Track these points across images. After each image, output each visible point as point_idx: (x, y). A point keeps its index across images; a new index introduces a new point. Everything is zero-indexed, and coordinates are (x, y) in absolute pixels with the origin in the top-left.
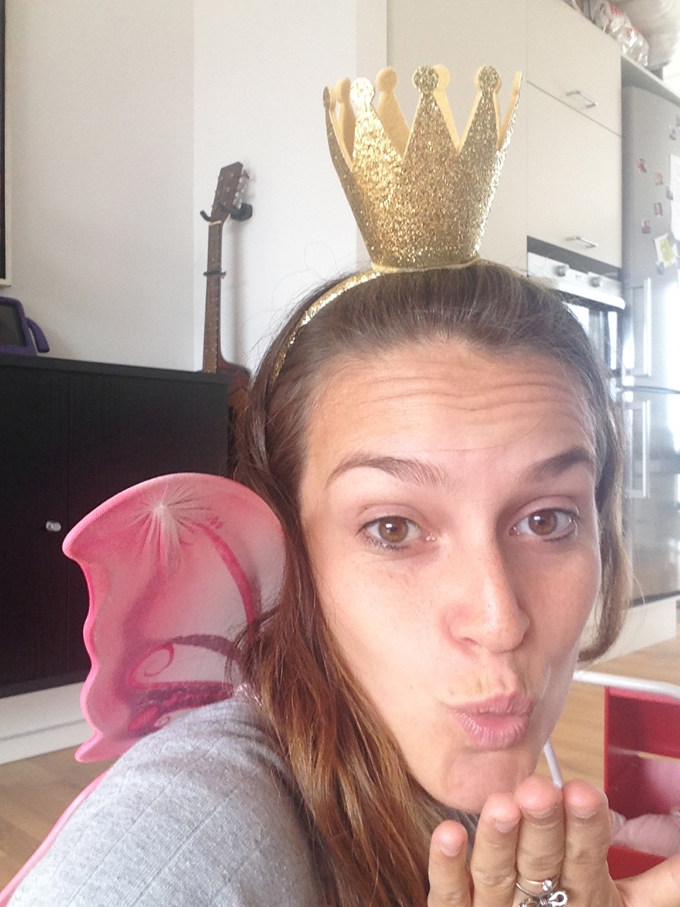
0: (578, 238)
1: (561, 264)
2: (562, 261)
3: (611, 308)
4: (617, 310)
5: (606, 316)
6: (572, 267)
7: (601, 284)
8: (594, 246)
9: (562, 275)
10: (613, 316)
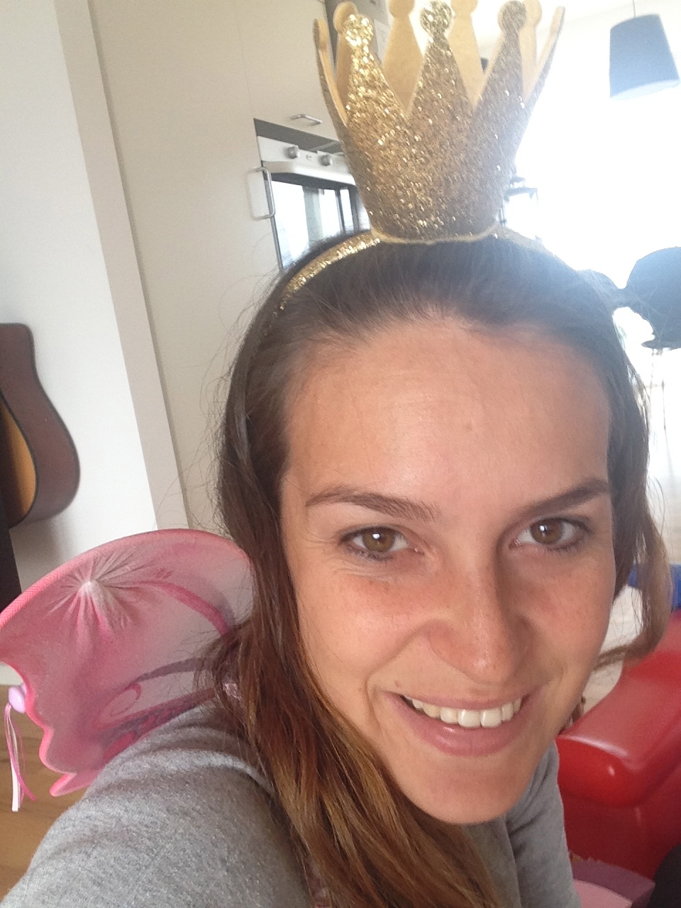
0: (303, 116)
1: (291, 146)
2: (292, 143)
3: (343, 186)
4: (349, 187)
5: (338, 195)
6: (301, 148)
7: (331, 162)
8: (319, 123)
9: (294, 157)
10: (345, 193)
